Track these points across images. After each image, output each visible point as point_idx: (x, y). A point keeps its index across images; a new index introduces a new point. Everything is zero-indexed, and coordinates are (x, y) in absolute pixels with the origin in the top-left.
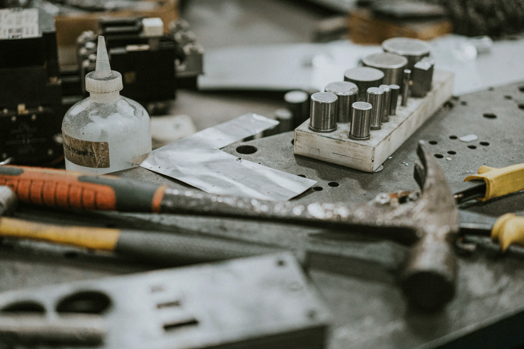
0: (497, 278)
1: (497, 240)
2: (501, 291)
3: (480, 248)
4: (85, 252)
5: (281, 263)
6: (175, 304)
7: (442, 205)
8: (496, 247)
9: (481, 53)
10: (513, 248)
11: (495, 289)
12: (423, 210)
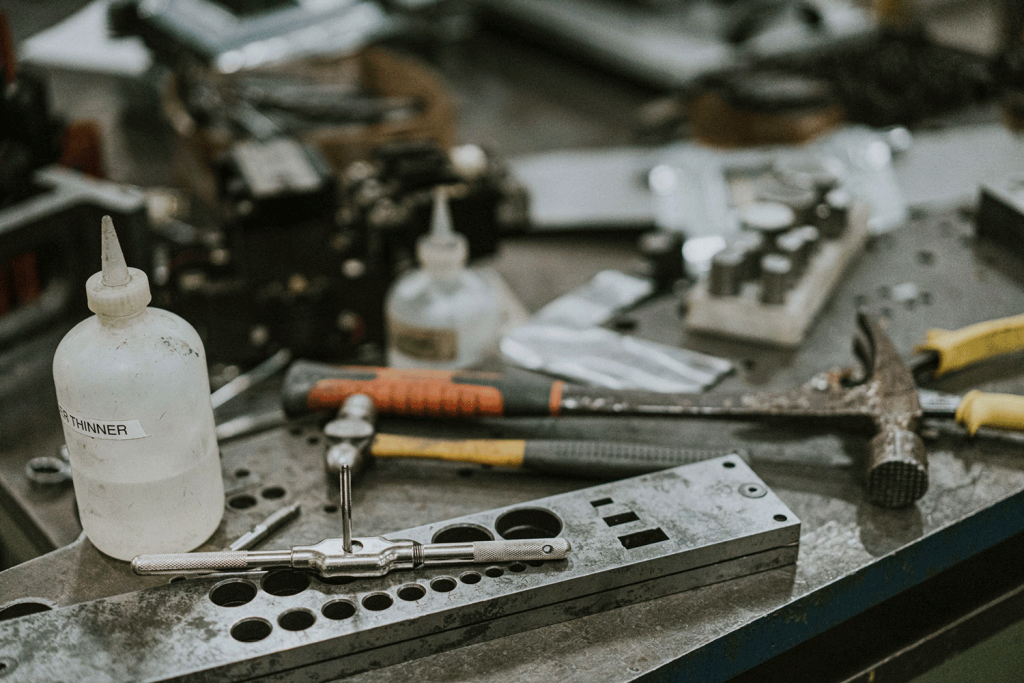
0: (968, 467)
1: (963, 424)
2: (974, 482)
3: (944, 434)
4: (478, 467)
5: (729, 465)
6: (631, 517)
7: (900, 387)
8: (961, 431)
9: (896, 155)
10: (983, 432)
11: (967, 480)
12: (877, 393)
